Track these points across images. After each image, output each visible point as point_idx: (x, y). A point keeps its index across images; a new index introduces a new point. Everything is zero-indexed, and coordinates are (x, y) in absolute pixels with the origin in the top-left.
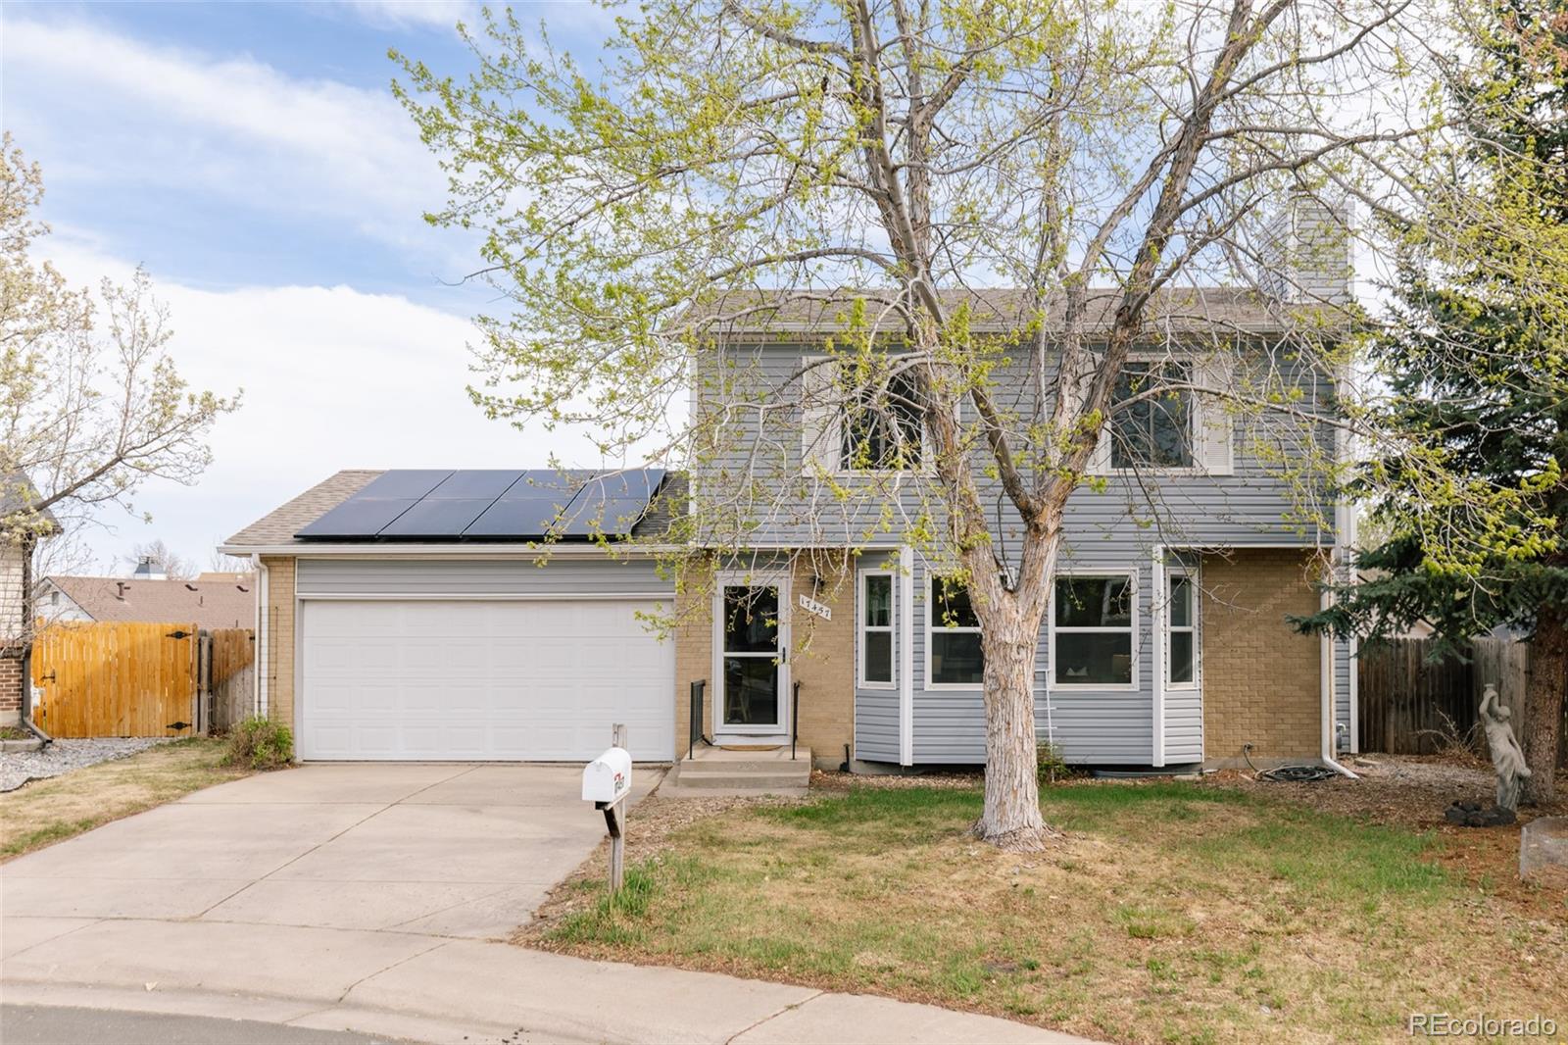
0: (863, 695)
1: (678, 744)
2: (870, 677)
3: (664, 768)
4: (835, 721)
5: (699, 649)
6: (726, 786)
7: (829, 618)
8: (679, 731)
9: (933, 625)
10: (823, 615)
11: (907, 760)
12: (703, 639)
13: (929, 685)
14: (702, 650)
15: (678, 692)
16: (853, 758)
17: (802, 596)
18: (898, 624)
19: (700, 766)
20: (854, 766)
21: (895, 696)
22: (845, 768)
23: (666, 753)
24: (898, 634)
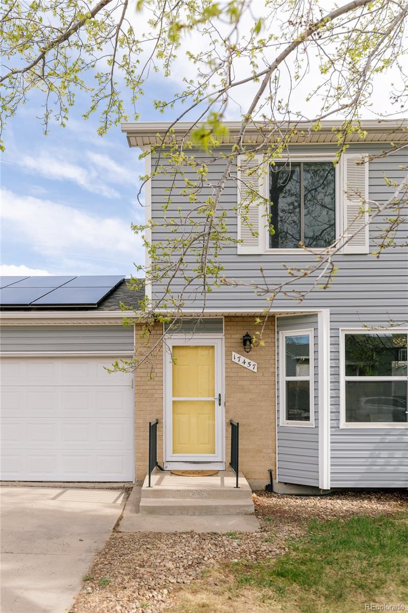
0: (283, 430)
1: (137, 469)
2: (290, 417)
3: (127, 489)
4: (261, 451)
5: (153, 395)
6: (182, 514)
7: (255, 370)
8: (137, 460)
9: (346, 375)
10: (251, 368)
11: (326, 484)
12: (156, 387)
13: (343, 424)
14: (156, 396)
15: (137, 428)
16: (276, 481)
17: (233, 353)
18: (316, 374)
19: (158, 494)
20: (277, 488)
21: (315, 432)
22: (269, 489)
23: (126, 474)
24: (316, 382)
